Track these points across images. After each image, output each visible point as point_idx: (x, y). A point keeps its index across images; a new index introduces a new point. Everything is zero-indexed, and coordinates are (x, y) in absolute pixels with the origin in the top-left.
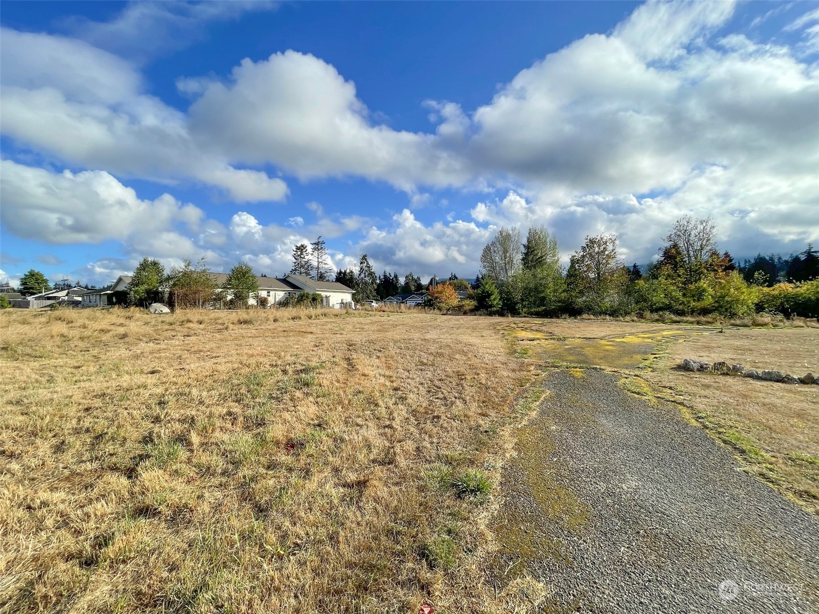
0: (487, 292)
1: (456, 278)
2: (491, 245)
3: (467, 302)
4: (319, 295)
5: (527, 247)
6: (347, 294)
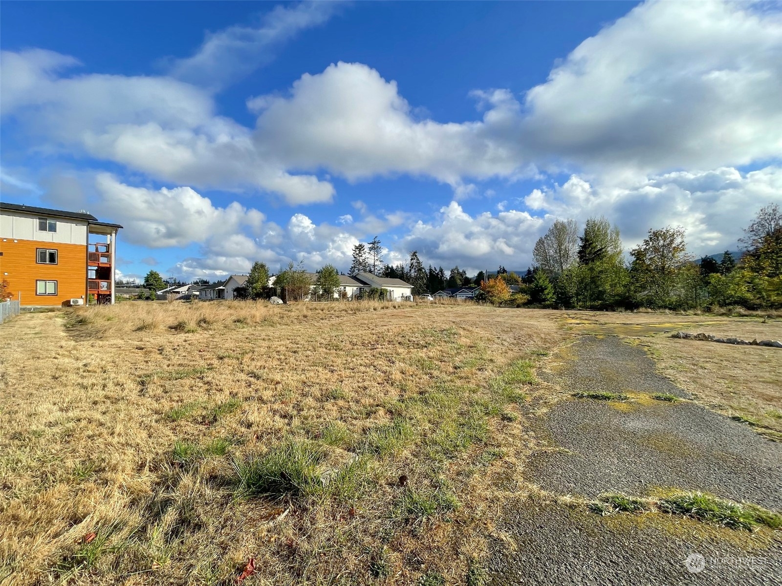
0: (541, 287)
1: (504, 271)
2: (545, 238)
3: (519, 296)
4: (386, 290)
5: (585, 240)
6: (407, 289)
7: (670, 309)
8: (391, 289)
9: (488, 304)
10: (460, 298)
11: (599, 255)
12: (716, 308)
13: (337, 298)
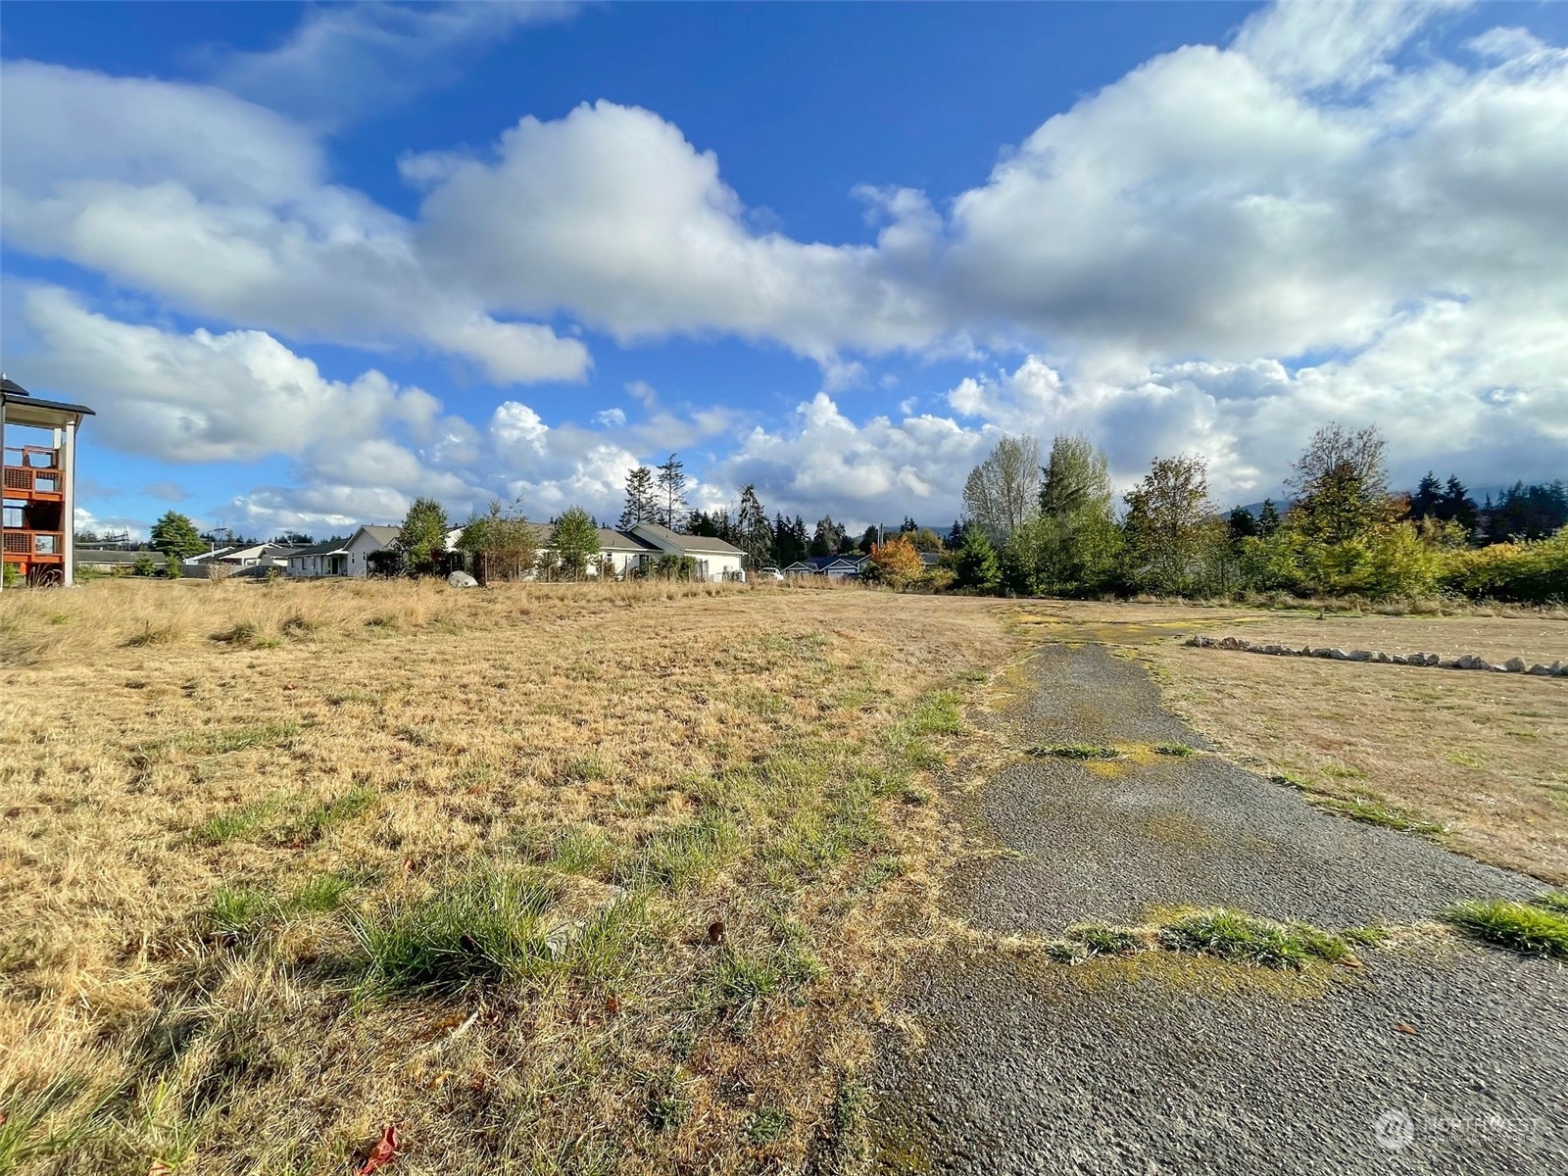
0: (976, 556)
1: (913, 526)
2: (984, 468)
3: (940, 572)
4: (693, 560)
5: (1051, 473)
6: (734, 558)
7: (1184, 596)
8: (704, 558)
9: (884, 587)
10: (834, 576)
11: (1074, 500)
12: (1252, 595)
13: (592, 576)
